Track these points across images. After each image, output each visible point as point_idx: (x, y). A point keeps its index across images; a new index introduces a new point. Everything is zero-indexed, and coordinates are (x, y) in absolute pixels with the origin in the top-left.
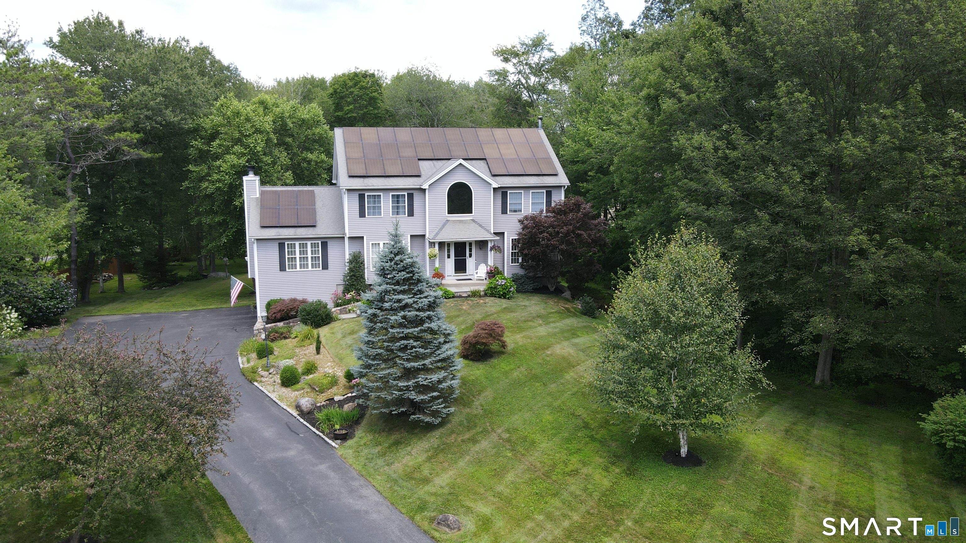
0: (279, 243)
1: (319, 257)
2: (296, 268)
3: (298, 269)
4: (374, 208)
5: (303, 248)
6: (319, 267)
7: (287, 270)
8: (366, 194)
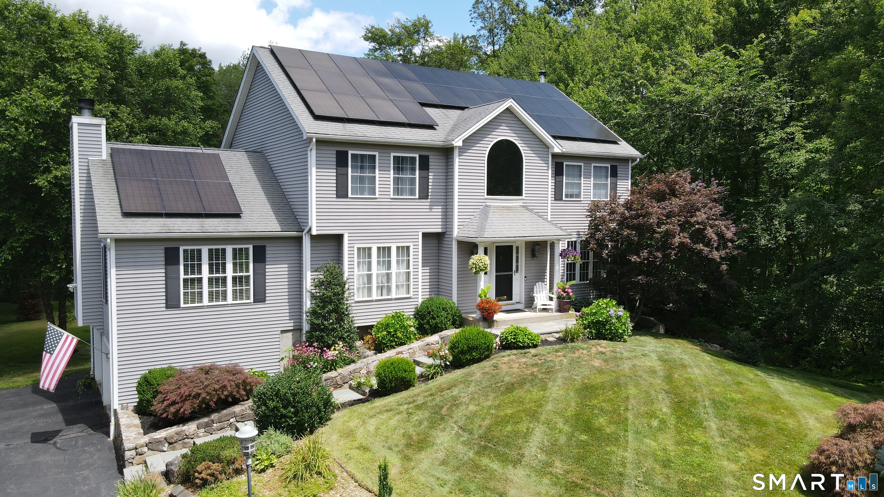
0: (166, 249)
1: (248, 277)
2: (201, 301)
3: (206, 301)
4: (362, 180)
5: (217, 259)
6: (248, 298)
7: (182, 305)
8: (350, 153)
